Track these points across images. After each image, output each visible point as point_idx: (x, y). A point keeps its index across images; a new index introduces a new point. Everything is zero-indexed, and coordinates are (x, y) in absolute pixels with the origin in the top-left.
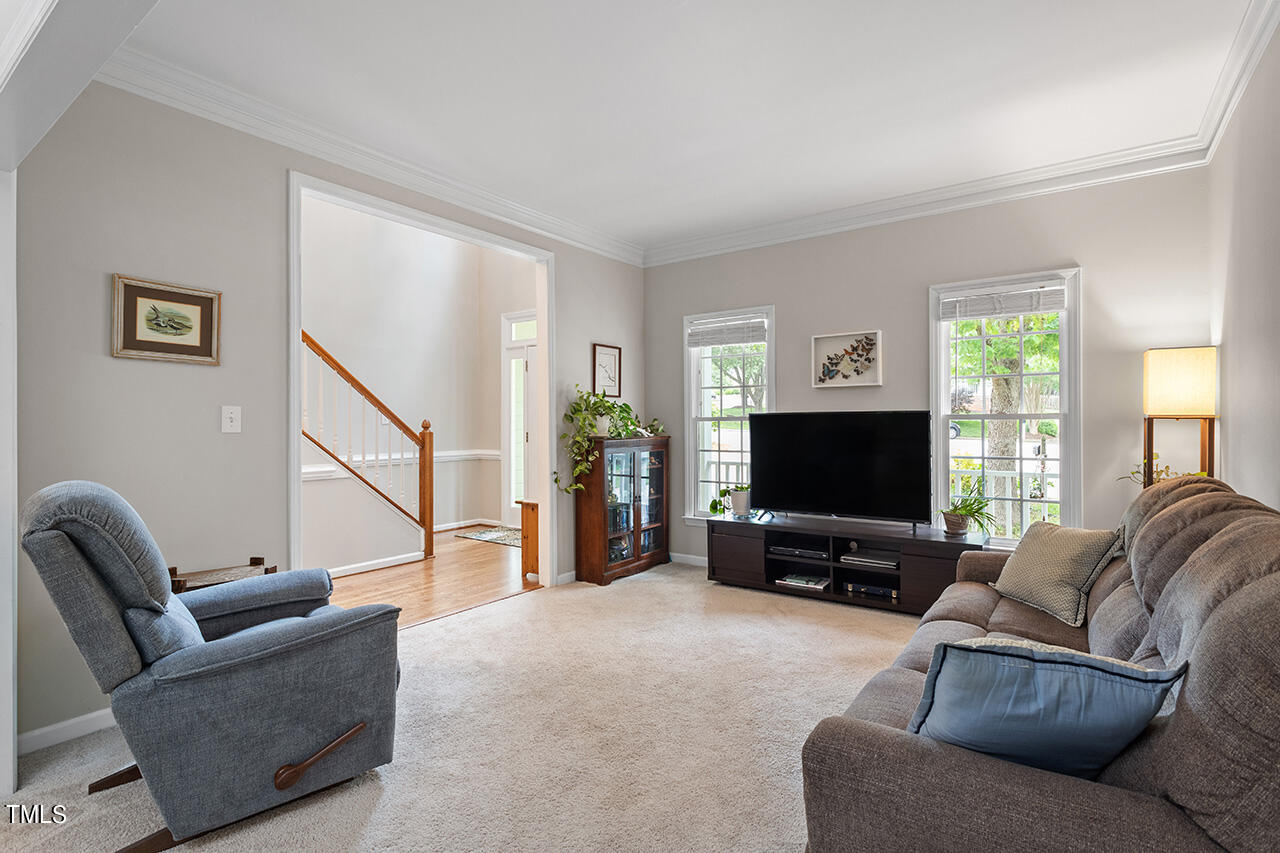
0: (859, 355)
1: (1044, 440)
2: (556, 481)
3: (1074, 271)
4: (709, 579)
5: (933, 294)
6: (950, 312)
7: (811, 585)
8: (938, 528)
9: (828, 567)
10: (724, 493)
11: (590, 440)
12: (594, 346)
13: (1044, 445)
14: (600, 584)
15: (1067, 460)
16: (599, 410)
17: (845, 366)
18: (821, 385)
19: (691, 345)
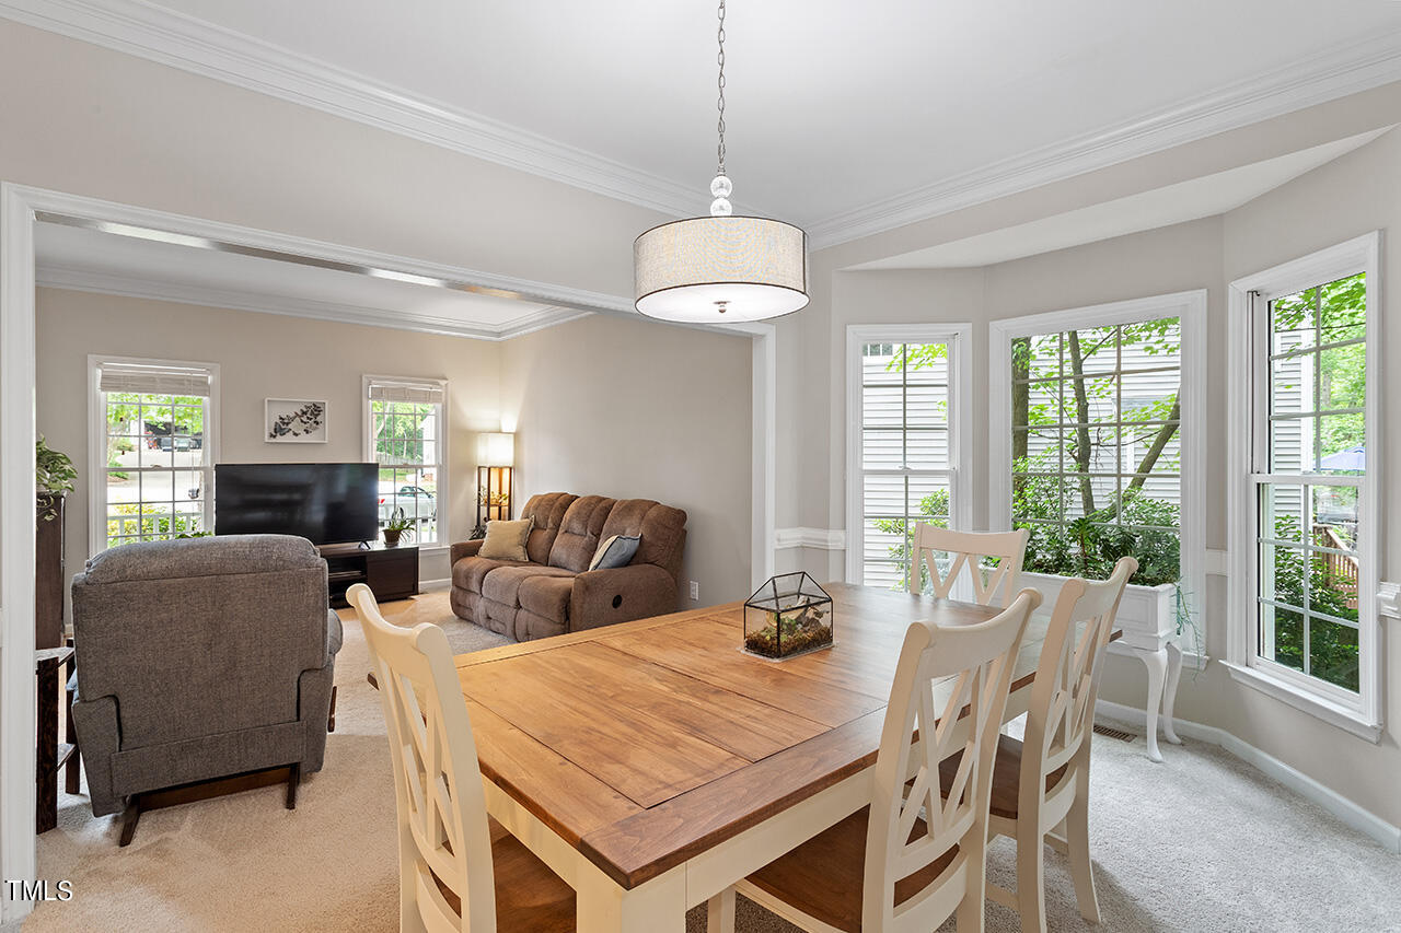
0: (308, 418)
3: (445, 382)
5: (364, 381)
15: (440, 492)
17: (296, 426)
18: (273, 440)
19: (105, 387)
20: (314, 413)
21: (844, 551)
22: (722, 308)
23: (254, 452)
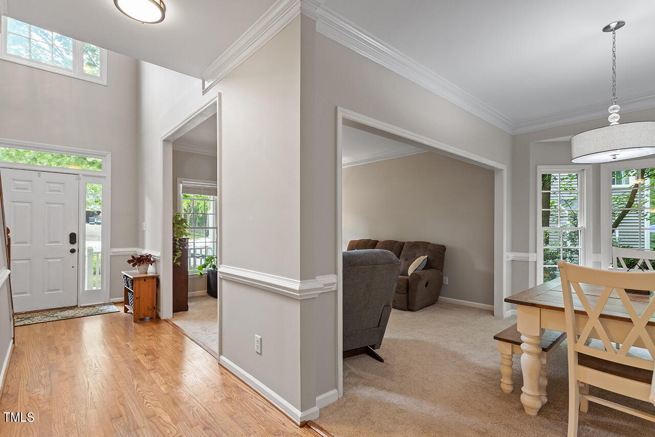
21: (536, 262)
22: (615, 157)
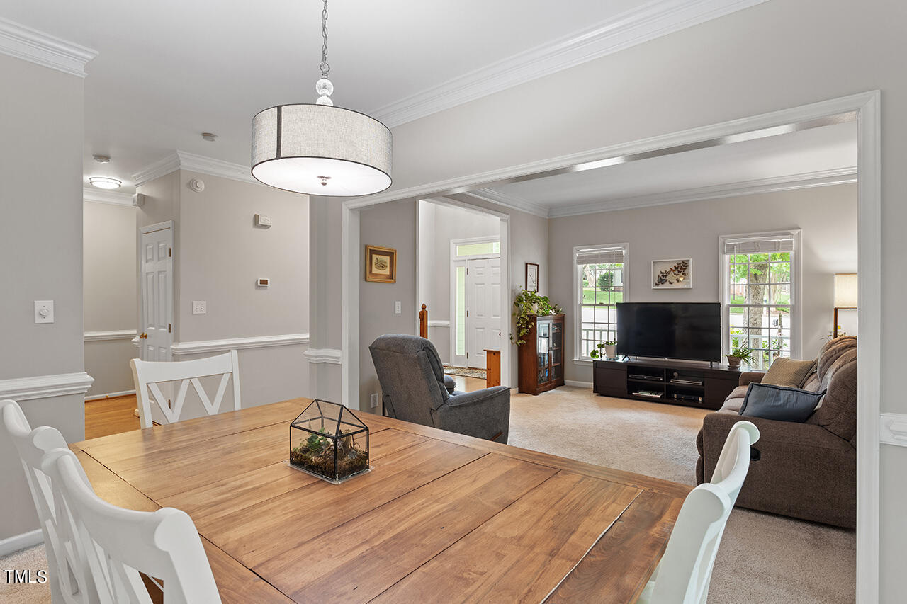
0: (679, 272)
1: (780, 316)
2: (511, 339)
3: (797, 231)
4: (594, 392)
5: (721, 240)
6: (731, 250)
7: (653, 395)
8: (725, 364)
9: (663, 385)
10: (601, 346)
11: (528, 316)
12: (527, 264)
13: (780, 319)
14: (534, 395)
15: (794, 328)
16: (532, 299)
17: (671, 277)
18: (657, 287)
19: (578, 263)
20: (682, 267)
22: (325, 181)
23: (650, 295)
